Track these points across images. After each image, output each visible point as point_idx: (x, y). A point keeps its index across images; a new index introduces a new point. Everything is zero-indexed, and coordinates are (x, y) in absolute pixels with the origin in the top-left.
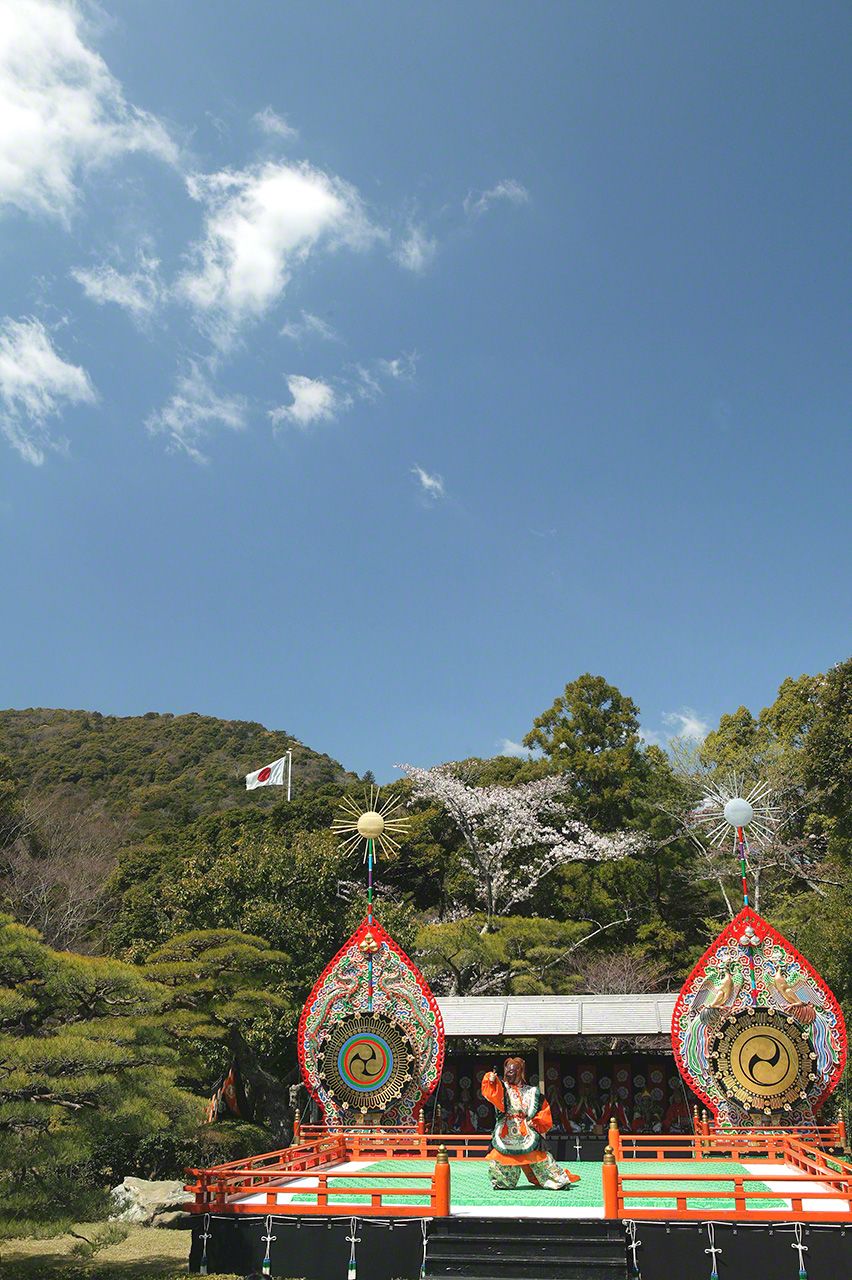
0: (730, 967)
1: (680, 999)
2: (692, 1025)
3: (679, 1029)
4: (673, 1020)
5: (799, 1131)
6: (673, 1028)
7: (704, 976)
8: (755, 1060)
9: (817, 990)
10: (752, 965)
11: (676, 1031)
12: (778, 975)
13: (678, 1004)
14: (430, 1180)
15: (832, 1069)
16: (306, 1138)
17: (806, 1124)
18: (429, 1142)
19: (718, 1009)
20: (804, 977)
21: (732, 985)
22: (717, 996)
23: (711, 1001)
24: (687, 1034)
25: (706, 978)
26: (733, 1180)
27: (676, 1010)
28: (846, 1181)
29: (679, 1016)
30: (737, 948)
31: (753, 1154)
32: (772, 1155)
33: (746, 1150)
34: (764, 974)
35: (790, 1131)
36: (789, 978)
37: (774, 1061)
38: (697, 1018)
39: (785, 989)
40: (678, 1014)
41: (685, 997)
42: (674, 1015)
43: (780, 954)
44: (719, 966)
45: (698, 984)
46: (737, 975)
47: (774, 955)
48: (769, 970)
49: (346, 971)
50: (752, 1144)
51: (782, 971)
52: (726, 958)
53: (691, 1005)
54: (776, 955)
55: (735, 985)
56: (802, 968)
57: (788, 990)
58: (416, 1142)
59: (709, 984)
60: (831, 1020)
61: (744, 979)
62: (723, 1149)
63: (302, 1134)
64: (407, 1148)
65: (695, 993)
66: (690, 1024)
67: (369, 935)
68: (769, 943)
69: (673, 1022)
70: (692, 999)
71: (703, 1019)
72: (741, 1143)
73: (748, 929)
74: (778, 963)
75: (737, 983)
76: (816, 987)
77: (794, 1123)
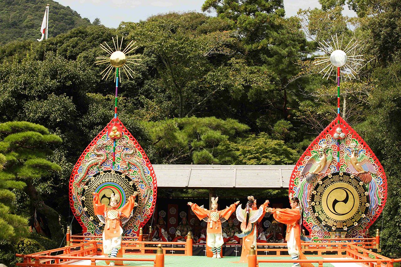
0: (326, 151)
1: (296, 168)
2: (301, 183)
3: (293, 185)
4: (291, 180)
5: (355, 240)
6: (290, 185)
7: (310, 155)
8: (335, 202)
9: (374, 165)
10: (339, 149)
11: (291, 186)
12: (353, 156)
13: (294, 171)
14: (153, 262)
15: (377, 208)
16: (73, 242)
17: (359, 237)
18: (146, 245)
19: (317, 174)
20: (367, 157)
21: (326, 160)
22: (317, 167)
23: (313, 169)
24: (298, 188)
25: (312, 156)
26: (318, 262)
27: (293, 174)
28: (376, 262)
29: (294, 178)
30: (331, 140)
31: (328, 253)
32: (340, 253)
33: (325, 251)
34: (345, 155)
35: (350, 241)
36: (359, 158)
37: (346, 201)
38: (305, 180)
39: (356, 164)
40: (293, 177)
41: (298, 167)
42: (291, 178)
43: (355, 144)
44: (319, 150)
45: (306, 160)
46: (329, 155)
47: (352, 144)
48: (348, 153)
49: (99, 149)
50: (328, 247)
51: (355, 153)
52: (324, 146)
53: (301, 172)
54: (353, 144)
55: (328, 161)
56: (367, 152)
57: (357, 164)
58: (138, 245)
59: (312, 160)
60: (380, 181)
61: (333, 158)
62: (312, 250)
63: (71, 240)
64: (132, 248)
65: (304, 165)
66: (300, 183)
67: (114, 128)
68: (350, 137)
69: (291, 181)
70: (303, 169)
71: (308, 180)
72: (322, 247)
73: (338, 129)
74: (353, 148)
75: (329, 161)
76: (373, 163)
77: (353, 236)
